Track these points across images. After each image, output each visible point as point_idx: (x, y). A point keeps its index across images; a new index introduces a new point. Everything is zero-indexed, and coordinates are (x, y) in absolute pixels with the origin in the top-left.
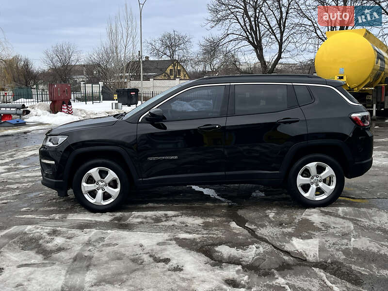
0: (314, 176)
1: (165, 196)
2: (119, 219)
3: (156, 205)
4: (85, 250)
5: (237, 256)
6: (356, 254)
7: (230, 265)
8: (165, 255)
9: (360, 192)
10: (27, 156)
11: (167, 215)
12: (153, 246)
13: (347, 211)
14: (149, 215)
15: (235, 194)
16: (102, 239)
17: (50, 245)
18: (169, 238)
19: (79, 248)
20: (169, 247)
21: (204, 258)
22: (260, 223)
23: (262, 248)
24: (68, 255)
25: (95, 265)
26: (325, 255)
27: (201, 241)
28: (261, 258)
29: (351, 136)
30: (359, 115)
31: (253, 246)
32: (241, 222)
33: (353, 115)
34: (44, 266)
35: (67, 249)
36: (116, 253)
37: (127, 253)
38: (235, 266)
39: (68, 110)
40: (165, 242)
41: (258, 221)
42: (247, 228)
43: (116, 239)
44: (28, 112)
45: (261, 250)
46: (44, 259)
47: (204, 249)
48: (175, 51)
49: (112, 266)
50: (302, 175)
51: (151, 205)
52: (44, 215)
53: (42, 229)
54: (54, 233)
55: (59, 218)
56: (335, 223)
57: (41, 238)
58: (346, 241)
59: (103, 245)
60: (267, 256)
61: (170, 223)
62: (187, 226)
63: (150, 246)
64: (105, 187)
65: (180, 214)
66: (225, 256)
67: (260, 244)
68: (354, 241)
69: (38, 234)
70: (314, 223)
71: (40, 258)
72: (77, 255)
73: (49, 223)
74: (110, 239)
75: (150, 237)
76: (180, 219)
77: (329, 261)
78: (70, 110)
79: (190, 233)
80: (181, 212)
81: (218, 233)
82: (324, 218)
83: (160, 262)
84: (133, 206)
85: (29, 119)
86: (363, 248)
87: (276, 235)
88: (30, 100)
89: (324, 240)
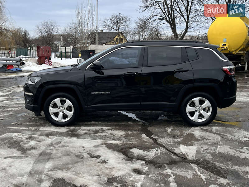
0: (198, 106)
1: (103, 117)
2: (72, 131)
3: (97, 123)
4: (48, 149)
5: (143, 155)
6: (220, 156)
7: (137, 160)
8: (97, 153)
9: (229, 118)
10: (20, 91)
11: (103, 129)
12: (91, 147)
13: (218, 129)
14: (91, 129)
15: (148, 117)
16: (60, 143)
17: (26, 145)
18: (102, 143)
19: (44, 148)
20: (101, 148)
21: (122, 156)
22: (160, 135)
23: (160, 151)
24: (37, 151)
25: (53, 159)
26: (199, 156)
27: (121, 145)
28: (158, 157)
29: (222, 81)
30: (228, 67)
31: (154, 149)
32: (149, 134)
33: (224, 68)
34: (21, 158)
35: (37, 148)
36: (67, 151)
37: (74, 152)
38: (141, 161)
39: (49, 63)
40: (99, 146)
41: (160, 134)
42: (152, 138)
43: (68, 143)
44: (23, 64)
45: (159, 152)
46: (22, 154)
47: (123, 150)
48: (119, 26)
49: (63, 159)
50: (190, 106)
51: (93, 122)
52: (26, 127)
53: (23, 135)
54: (30, 138)
55: (35, 129)
56: (209, 137)
57: (21, 141)
58: (214, 148)
59: (60, 146)
60: (162, 156)
61: (104, 134)
62: (114, 136)
63: (89, 147)
64: (64, 111)
65: (111, 129)
66: (136, 155)
67: (159, 148)
68: (219, 148)
69: (20, 139)
70: (195, 136)
71: (19, 153)
72: (42, 152)
73: (27, 132)
74: (64, 143)
75: (90, 142)
76: (110, 132)
77: (202, 160)
78: (50, 63)
79: (115, 140)
80: (112, 127)
81: (133, 141)
82: (203, 133)
83: (94, 157)
84: (82, 123)
85: (24, 68)
86: (224, 152)
87: (170, 143)
88: (26, 56)
89: (200, 147)
